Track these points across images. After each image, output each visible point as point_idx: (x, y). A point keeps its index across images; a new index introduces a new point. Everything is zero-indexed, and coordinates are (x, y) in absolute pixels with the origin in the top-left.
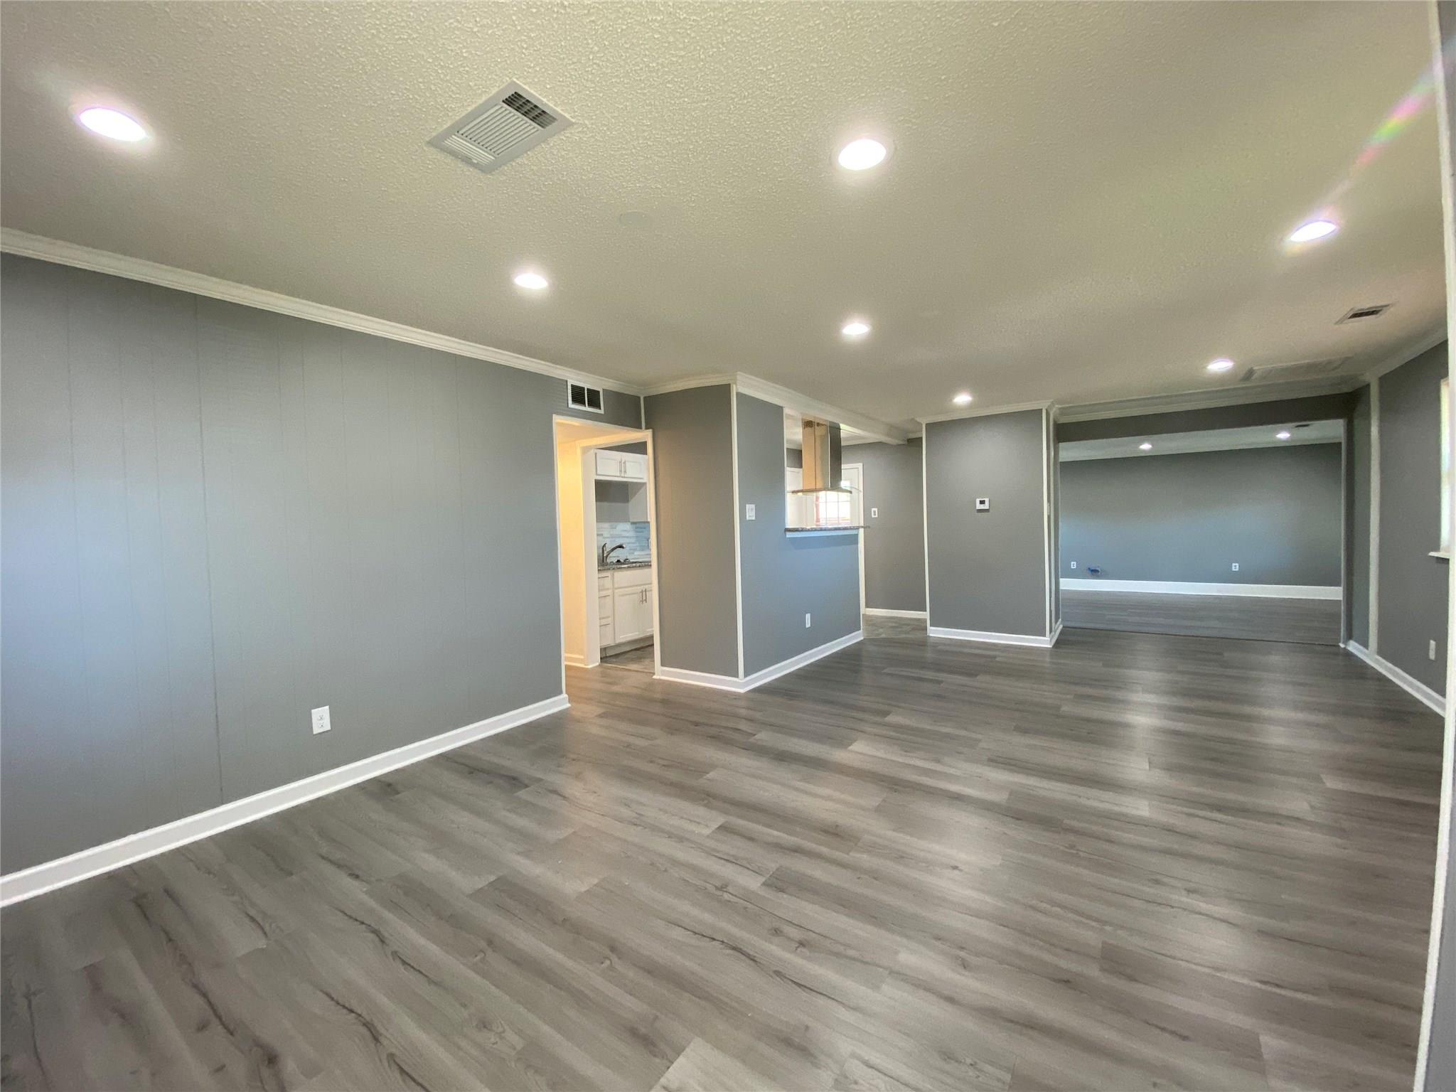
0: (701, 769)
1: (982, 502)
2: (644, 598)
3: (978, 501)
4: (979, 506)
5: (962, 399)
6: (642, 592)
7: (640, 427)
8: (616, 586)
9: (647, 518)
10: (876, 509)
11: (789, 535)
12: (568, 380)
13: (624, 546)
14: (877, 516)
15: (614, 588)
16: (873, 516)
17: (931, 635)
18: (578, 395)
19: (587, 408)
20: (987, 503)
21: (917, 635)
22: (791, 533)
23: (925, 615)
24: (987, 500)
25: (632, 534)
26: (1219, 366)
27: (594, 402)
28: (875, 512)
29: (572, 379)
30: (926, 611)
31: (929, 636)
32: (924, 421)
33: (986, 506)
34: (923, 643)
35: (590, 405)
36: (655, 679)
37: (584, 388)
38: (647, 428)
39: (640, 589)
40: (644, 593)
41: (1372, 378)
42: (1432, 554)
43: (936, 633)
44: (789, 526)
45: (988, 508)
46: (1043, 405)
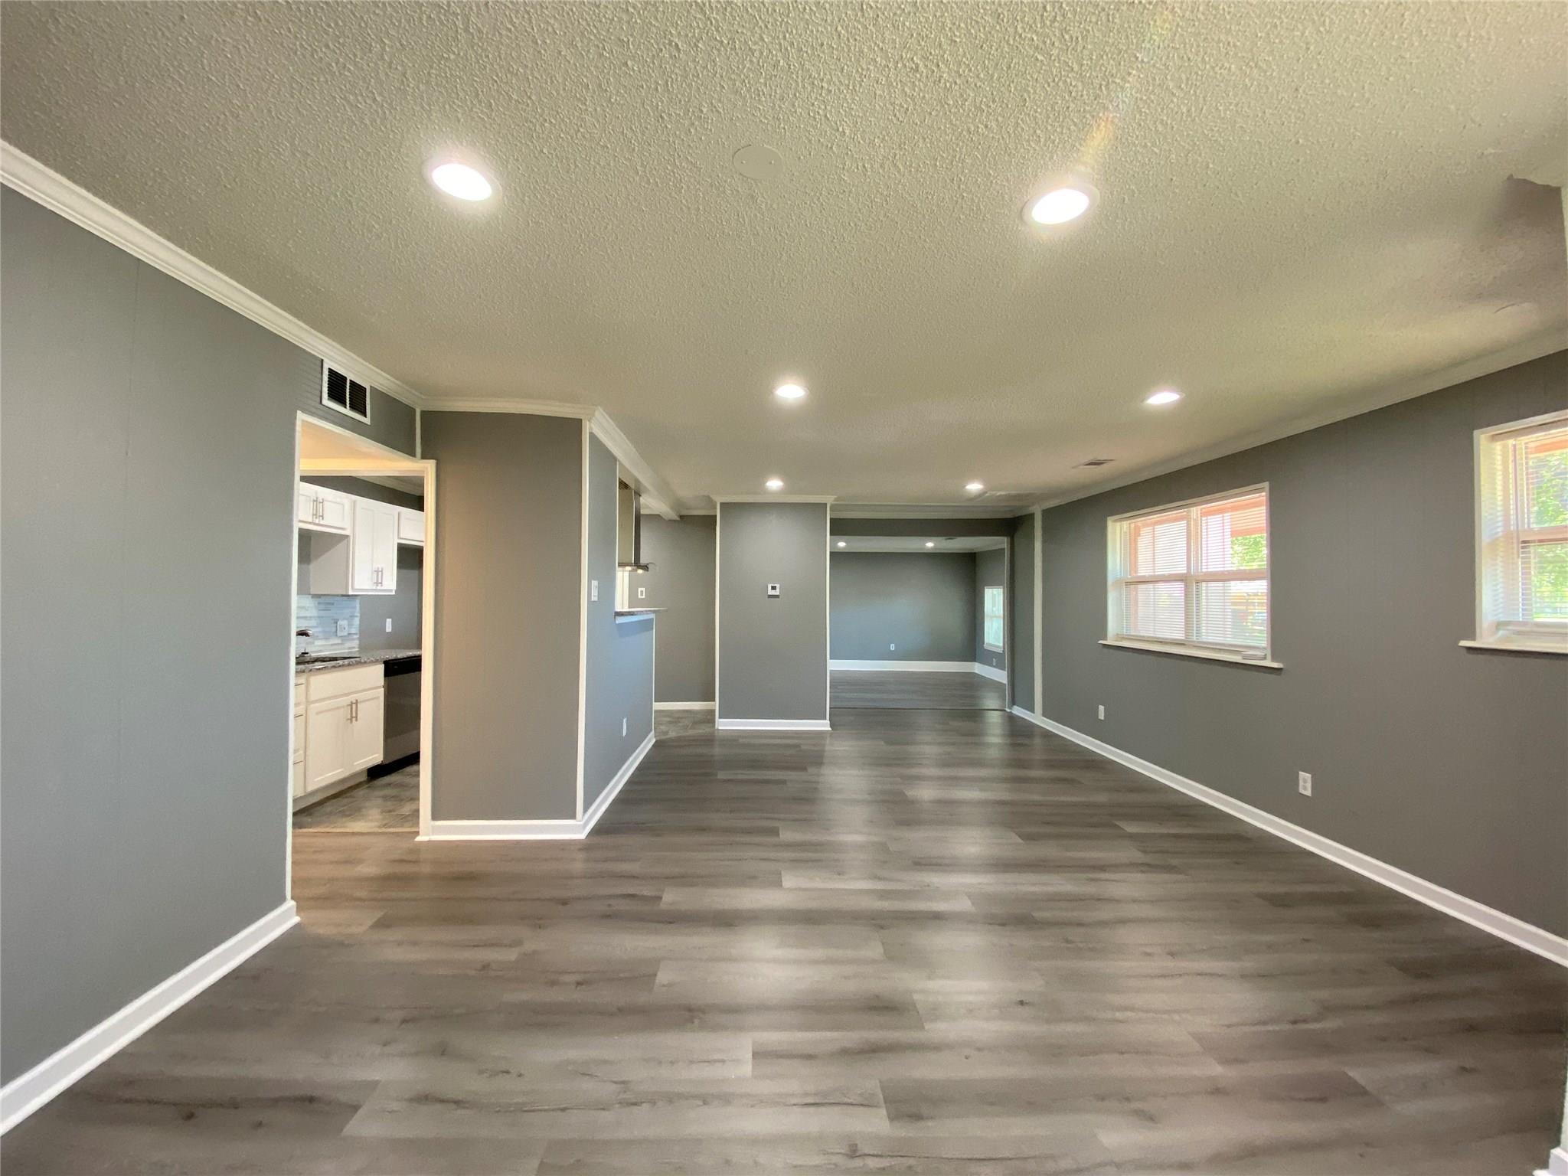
0: (640, 974)
1: (774, 588)
2: (354, 715)
3: (770, 588)
4: (771, 592)
5: (774, 484)
6: (351, 705)
7: (412, 454)
8: (312, 698)
9: (347, 588)
10: (644, 589)
11: (620, 620)
12: (325, 360)
13: (310, 632)
14: (644, 597)
15: (308, 702)
16: (640, 597)
17: (720, 728)
18: (337, 386)
19: (347, 411)
20: (778, 589)
21: (702, 730)
22: (622, 617)
23: (716, 705)
24: (778, 586)
25: (314, 613)
26: (974, 487)
27: (358, 405)
28: (642, 592)
29: (332, 359)
30: (714, 701)
31: (718, 730)
32: (719, 500)
33: (777, 592)
34: (710, 740)
35: (353, 407)
36: (421, 842)
37: (345, 379)
38: (424, 457)
39: (347, 700)
40: (354, 706)
41: (1037, 511)
42: (1100, 642)
43: (724, 725)
44: (618, 609)
45: (778, 594)
46: (829, 500)
